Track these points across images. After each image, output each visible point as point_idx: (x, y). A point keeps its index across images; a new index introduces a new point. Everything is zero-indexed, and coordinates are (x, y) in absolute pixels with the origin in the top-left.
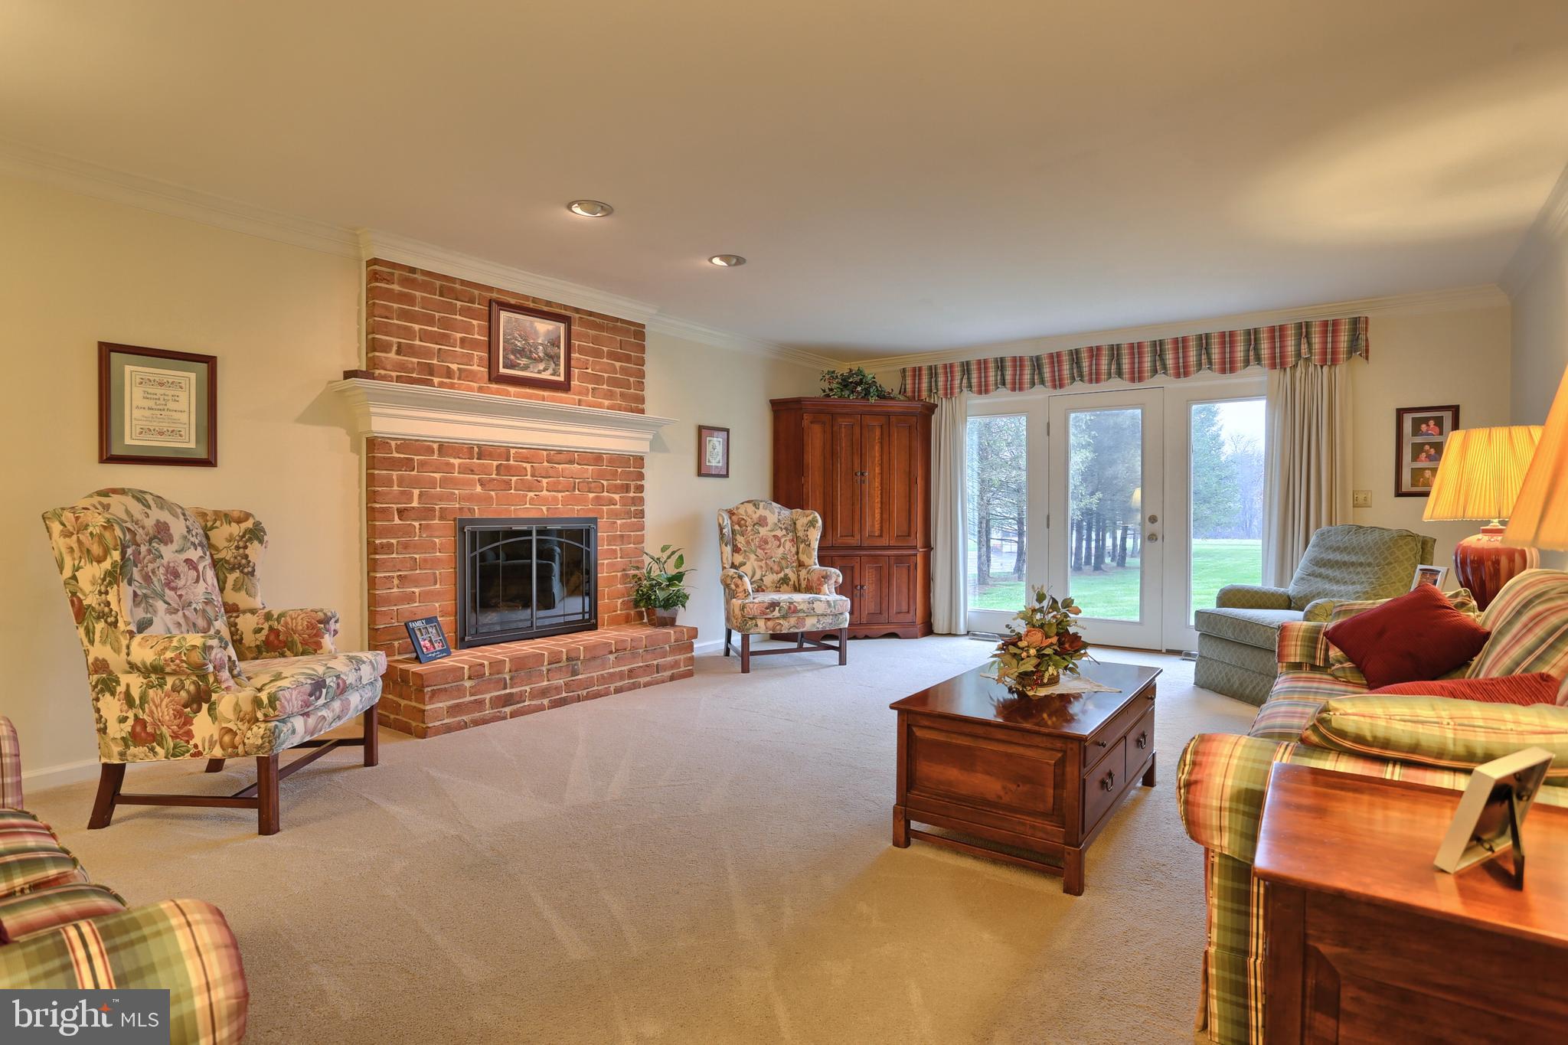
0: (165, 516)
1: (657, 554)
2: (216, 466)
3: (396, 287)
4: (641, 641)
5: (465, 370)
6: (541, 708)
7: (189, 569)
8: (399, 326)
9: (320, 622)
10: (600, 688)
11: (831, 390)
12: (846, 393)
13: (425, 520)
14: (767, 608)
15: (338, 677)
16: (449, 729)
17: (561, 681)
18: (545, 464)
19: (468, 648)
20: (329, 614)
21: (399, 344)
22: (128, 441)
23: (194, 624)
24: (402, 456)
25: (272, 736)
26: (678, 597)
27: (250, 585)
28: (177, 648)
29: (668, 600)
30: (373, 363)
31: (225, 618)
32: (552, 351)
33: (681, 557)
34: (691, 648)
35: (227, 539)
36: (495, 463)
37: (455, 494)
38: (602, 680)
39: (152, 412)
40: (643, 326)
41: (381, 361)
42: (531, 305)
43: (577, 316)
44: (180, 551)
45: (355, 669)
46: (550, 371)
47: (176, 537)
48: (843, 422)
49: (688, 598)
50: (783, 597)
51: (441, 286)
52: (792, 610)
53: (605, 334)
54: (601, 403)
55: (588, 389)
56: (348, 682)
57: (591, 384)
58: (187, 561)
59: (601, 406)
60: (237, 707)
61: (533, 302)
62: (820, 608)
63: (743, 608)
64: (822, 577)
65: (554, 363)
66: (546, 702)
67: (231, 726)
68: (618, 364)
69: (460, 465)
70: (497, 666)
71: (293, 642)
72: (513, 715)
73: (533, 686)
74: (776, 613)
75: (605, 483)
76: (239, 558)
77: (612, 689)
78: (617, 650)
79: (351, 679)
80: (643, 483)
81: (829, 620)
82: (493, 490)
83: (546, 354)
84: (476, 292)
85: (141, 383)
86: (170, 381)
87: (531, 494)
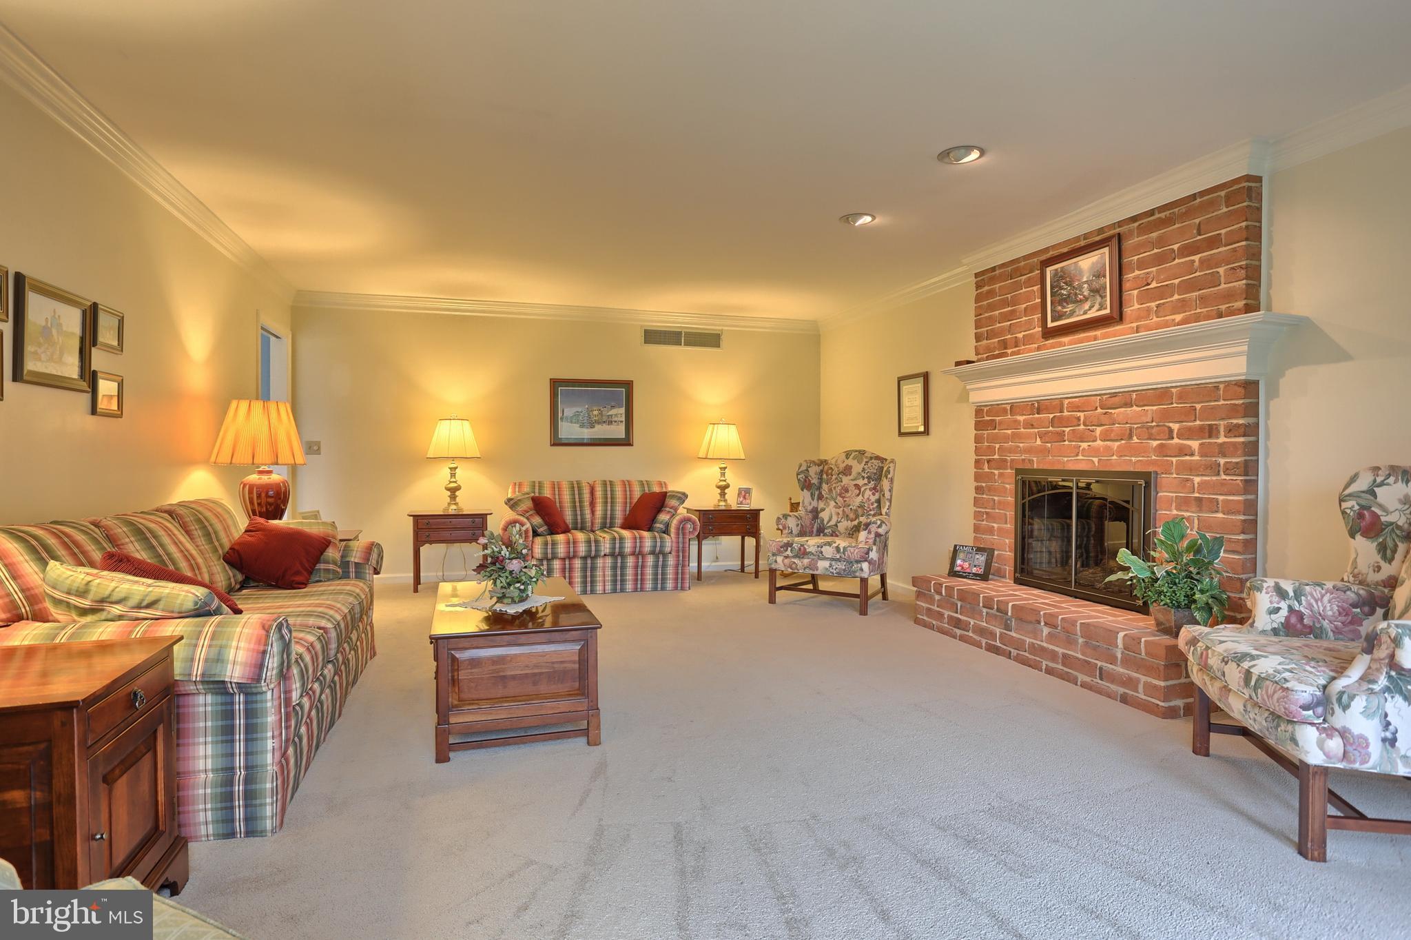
3: (985, 289)
5: (1027, 335)
6: (980, 646)
7: (856, 489)
8: (987, 318)
13: (1001, 469)
15: (802, 545)
17: (997, 630)
18: (1099, 410)
21: (987, 331)
22: (904, 425)
24: (989, 418)
36: (1051, 416)
37: (1020, 447)
39: (910, 408)
44: (852, 480)
47: (854, 473)
54: (1169, 320)
55: (1150, 310)
57: (1155, 302)
58: (856, 485)
59: (1168, 325)
65: (1101, 296)
66: (983, 641)
68: (1196, 259)
69: (1022, 420)
70: (949, 590)
72: (959, 638)
73: (975, 621)
75: (1175, 426)
82: (1049, 442)
83: (1092, 290)
84: (1036, 260)
85: (907, 394)
86: (915, 390)
87: (1084, 445)
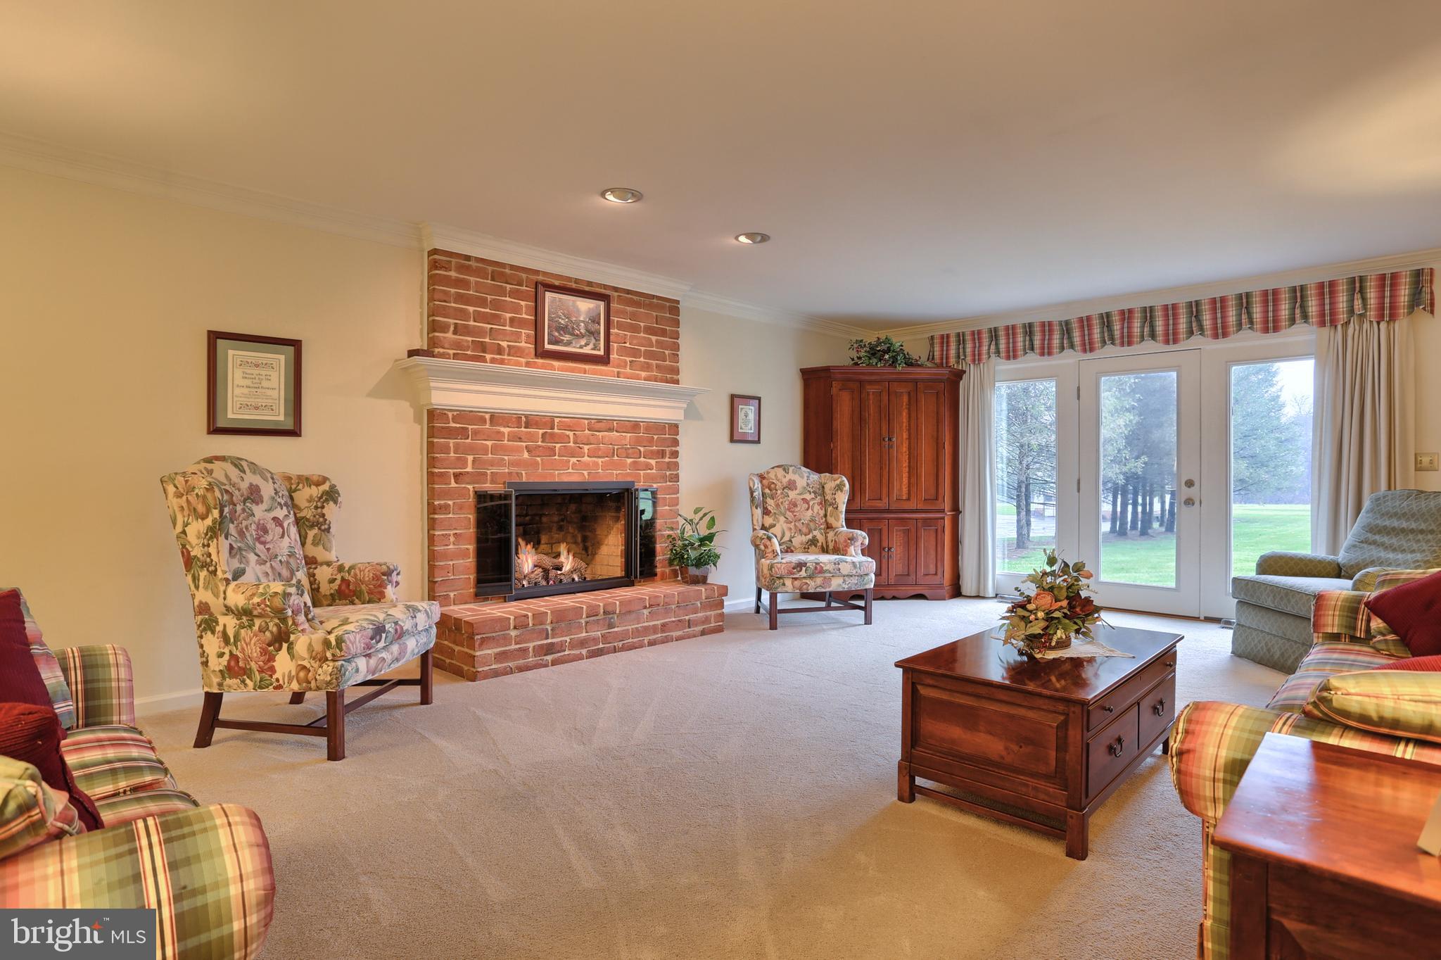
0: (257, 480)
1: (690, 516)
2: (300, 436)
3: (453, 274)
4: (674, 597)
5: (514, 347)
6: (580, 658)
7: (276, 526)
8: (456, 309)
9: (384, 574)
10: (635, 640)
11: (859, 358)
12: (874, 361)
13: (478, 483)
14: (794, 568)
15: (396, 623)
16: (496, 674)
17: (599, 633)
18: (587, 432)
19: (515, 600)
20: (392, 567)
21: (456, 324)
22: (230, 415)
23: (279, 574)
24: (458, 425)
25: (339, 674)
26: (709, 557)
27: (326, 540)
28: (262, 594)
29: (700, 559)
30: (433, 343)
31: (305, 569)
32: (593, 327)
33: (713, 518)
34: (721, 604)
35: (307, 500)
36: (541, 431)
37: (504, 460)
38: (637, 633)
39: (249, 389)
40: (678, 302)
41: (440, 341)
42: (574, 286)
43: (616, 294)
44: (268, 510)
45: (411, 617)
46: (591, 346)
47: (266, 498)
48: (871, 389)
49: (719, 557)
50: (810, 558)
51: (493, 272)
52: (819, 570)
53: (642, 310)
54: (638, 374)
55: (626, 362)
56: (405, 628)
57: (629, 357)
58: (275, 519)
59: (638, 378)
60: (310, 646)
61: (575, 283)
62: (845, 569)
63: (771, 567)
64: (849, 539)
65: (595, 338)
66: (584, 652)
67: (305, 663)
68: (654, 338)
69: (509, 432)
70: (539, 617)
71: (361, 591)
72: (554, 663)
73: (572, 637)
74: (803, 573)
75: (642, 449)
76: (317, 516)
77: (646, 642)
78: (651, 606)
79: (407, 625)
80: (678, 448)
81: (854, 580)
82: (538, 456)
83: (587, 330)
84: (524, 276)
85: (241, 365)
86: (264, 362)
87: (573, 460)
